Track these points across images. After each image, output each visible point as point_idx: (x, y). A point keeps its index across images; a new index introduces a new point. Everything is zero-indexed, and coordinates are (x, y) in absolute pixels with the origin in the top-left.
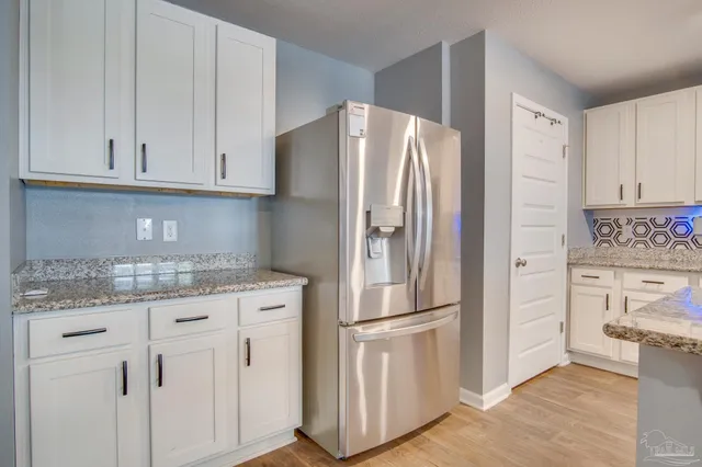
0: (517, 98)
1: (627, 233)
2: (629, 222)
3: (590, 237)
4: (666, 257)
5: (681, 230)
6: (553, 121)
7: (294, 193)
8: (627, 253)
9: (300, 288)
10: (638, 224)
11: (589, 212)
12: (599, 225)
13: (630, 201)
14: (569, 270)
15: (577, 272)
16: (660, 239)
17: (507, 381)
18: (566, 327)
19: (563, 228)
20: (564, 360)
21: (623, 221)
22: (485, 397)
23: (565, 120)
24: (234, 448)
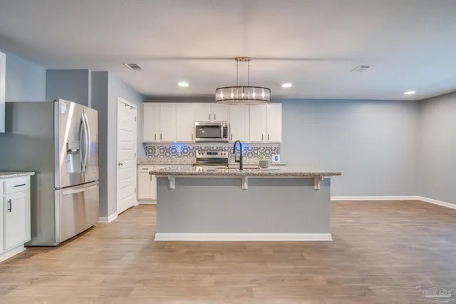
0: (119, 99)
1: (157, 152)
2: (158, 148)
3: (145, 153)
4: (170, 161)
5: (174, 151)
6: (132, 107)
7: (14, 132)
8: (158, 159)
9: (29, 177)
10: (161, 149)
11: (144, 144)
12: (148, 149)
13: (158, 140)
14: (137, 167)
15: (141, 167)
16: (168, 154)
17: (116, 211)
18: (137, 190)
19: (135, 150)
20: (136, 204)
21: (156, 148)
22: (109, 217)
23: (136, 107)
24: (2, 252)
